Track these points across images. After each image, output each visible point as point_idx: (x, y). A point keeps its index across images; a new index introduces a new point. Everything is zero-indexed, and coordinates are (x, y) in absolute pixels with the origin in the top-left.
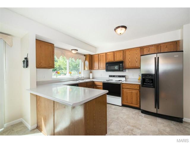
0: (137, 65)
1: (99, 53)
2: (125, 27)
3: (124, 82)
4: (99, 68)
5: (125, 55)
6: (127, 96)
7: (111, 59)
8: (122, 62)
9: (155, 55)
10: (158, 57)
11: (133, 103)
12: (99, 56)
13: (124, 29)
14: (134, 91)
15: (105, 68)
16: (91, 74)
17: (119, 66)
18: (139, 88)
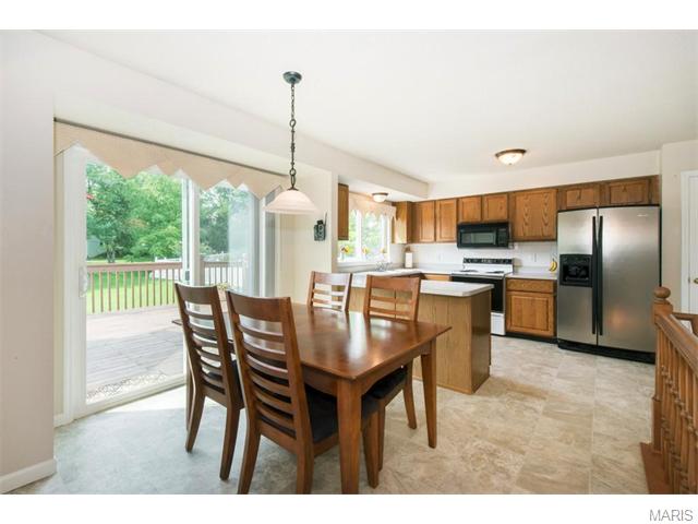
0: (546, 231)
1: (437, 198)
2: (523, 151)
3: (511, 276)
4: (435, 239)
5: (515, 208)
6: (520, 311)
7: (471, 214)
8: (504, 224)
9: (593, 212)
10: (601, 218)
11: (538, 326)
12: (438, 206)
13: (519, 155)
14: (540, 299)
15: (455, 239)
16: (408, 255)
17: (497, 234)
18: (552, 291)
